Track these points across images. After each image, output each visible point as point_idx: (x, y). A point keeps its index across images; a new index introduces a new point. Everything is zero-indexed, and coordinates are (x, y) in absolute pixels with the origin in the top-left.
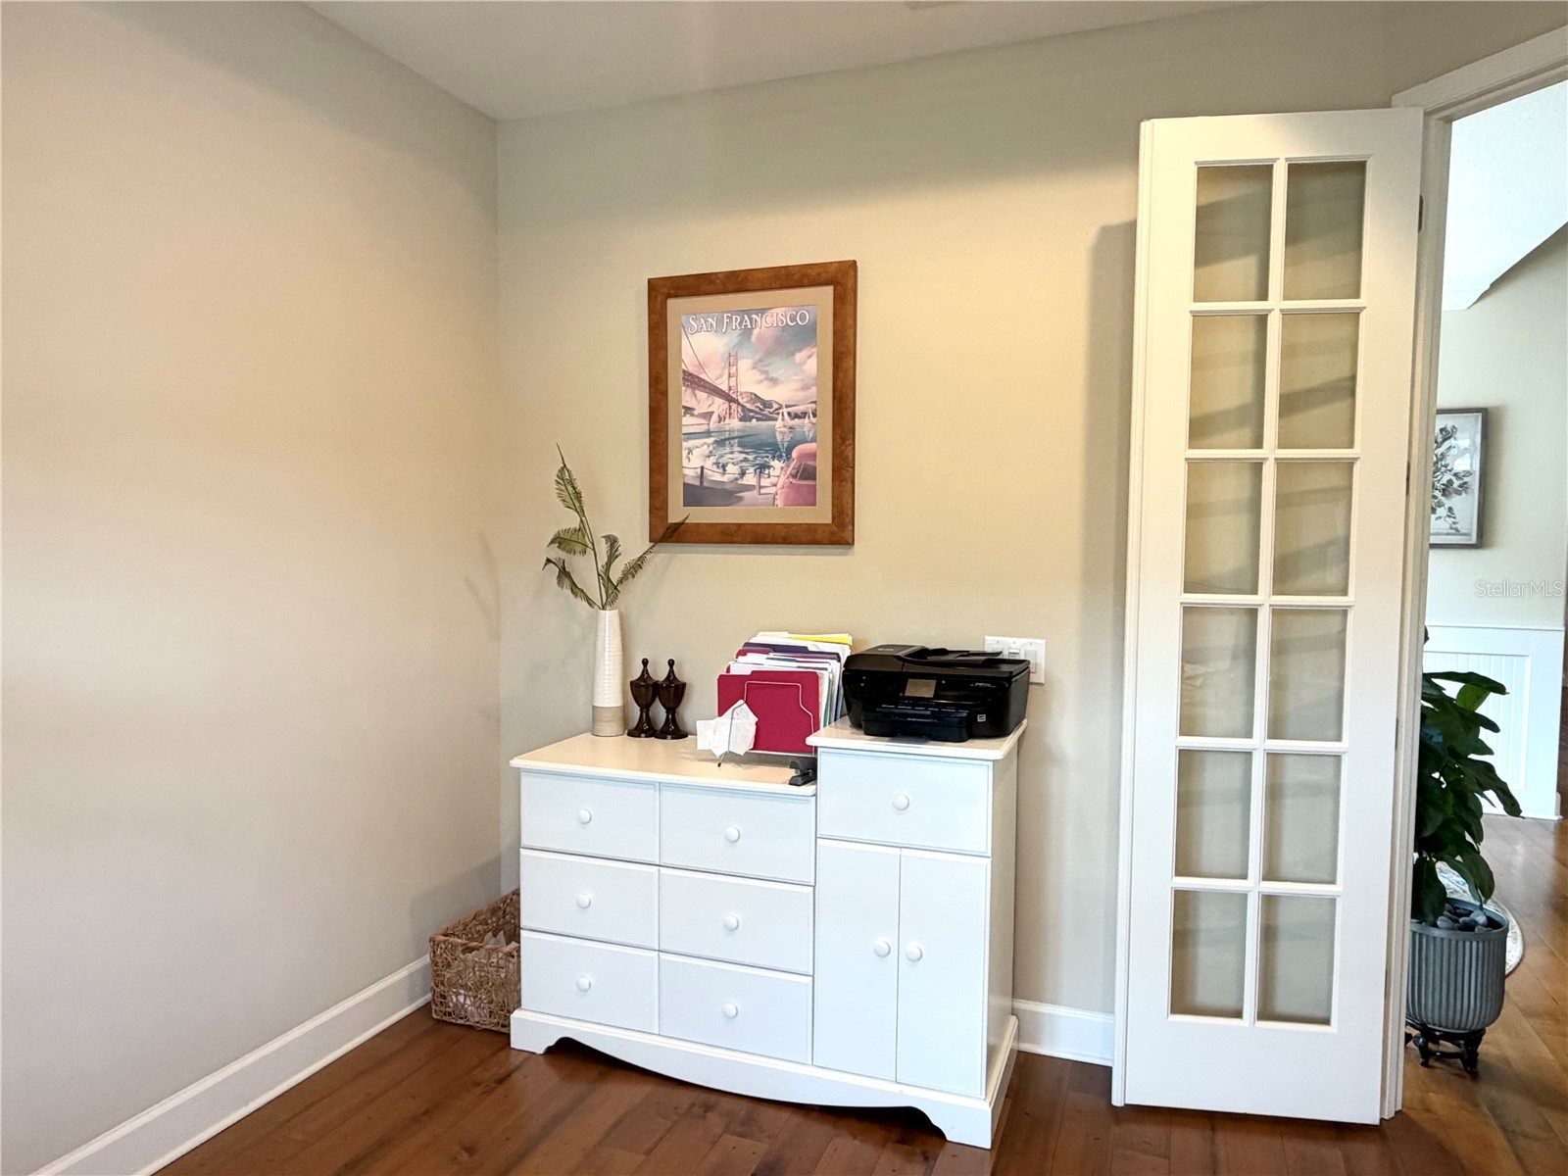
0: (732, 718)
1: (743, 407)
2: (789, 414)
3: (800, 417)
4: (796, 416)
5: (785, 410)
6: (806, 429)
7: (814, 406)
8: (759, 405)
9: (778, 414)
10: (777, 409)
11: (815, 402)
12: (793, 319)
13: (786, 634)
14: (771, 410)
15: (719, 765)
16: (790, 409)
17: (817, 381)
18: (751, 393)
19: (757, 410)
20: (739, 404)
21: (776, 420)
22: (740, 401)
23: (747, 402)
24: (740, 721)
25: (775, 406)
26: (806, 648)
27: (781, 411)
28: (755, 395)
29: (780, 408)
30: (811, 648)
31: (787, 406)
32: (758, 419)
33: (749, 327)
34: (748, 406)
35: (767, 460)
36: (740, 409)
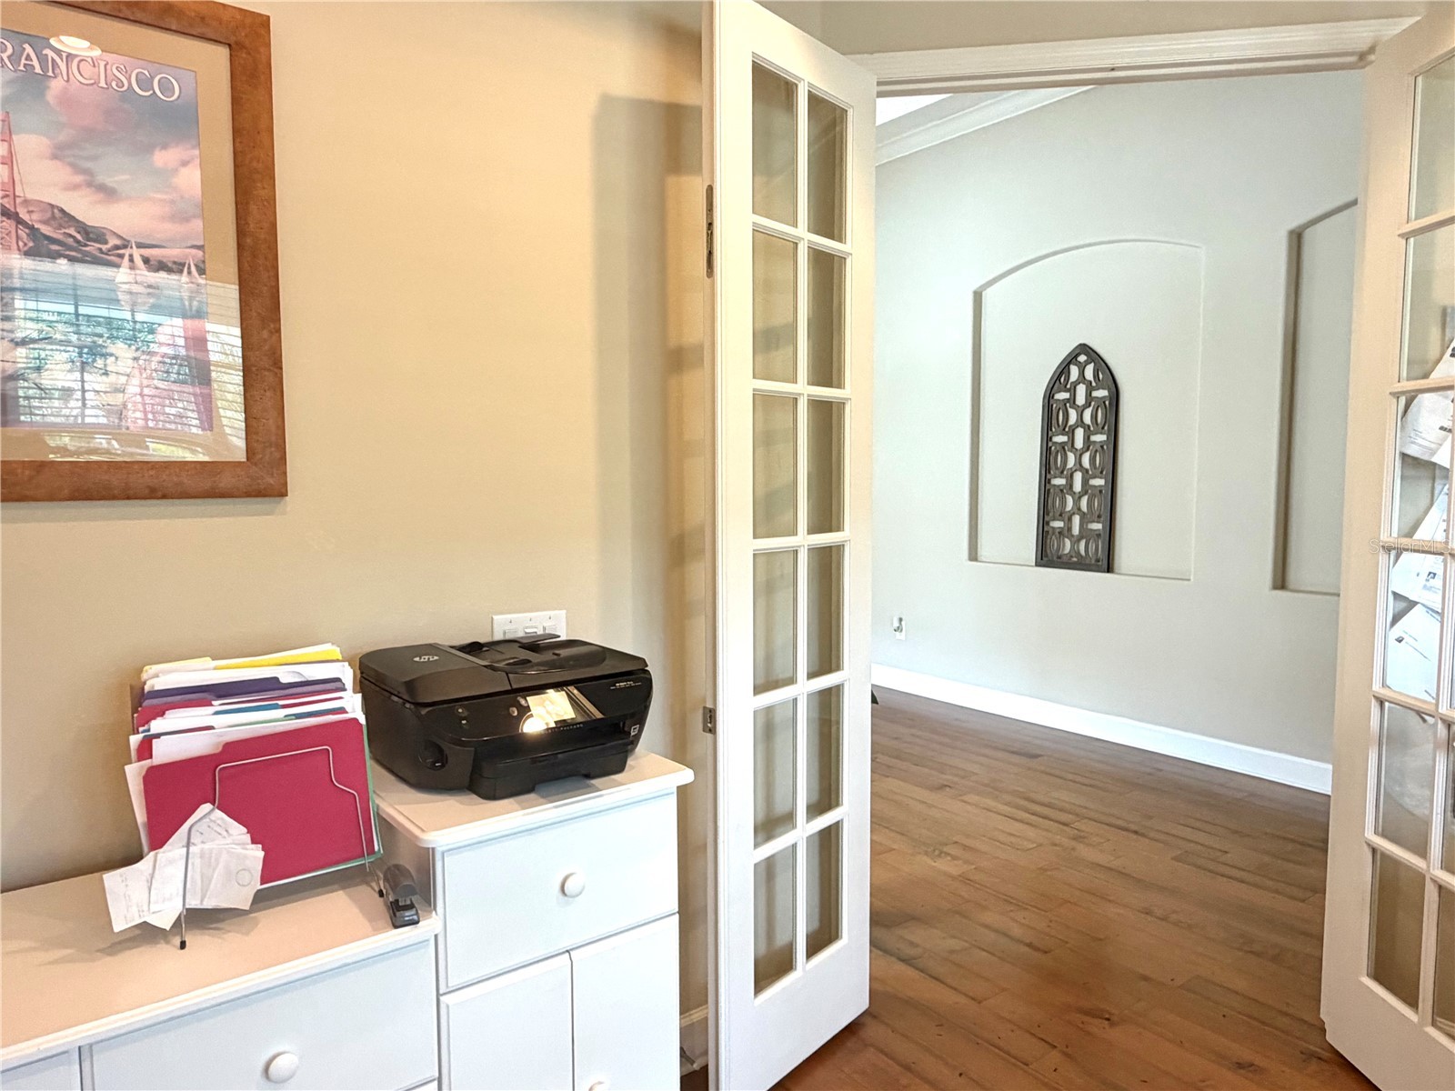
0: (188, 845)
1: (32, 228)
2: (146, 261)
3: (170, 270)
4: (161, 266)
5: (137, 253)
6: (186, 295)
7: (200, 253)
8: (72, 231)
9: (121, 256)
10: (117, 247)
11: (200, 248)
12: (145, 83)
13: (207, 662)
14: (104, 247)
15: (183, 945)
16: (147, 252)
17: (204, 209)
18: (52, 206)
19: (70, 241)
20: (19, 221)
21: (118, 266)
22: (24, 215)
23: (45, 222)
24: (206, 846)
25: (113, 241)
26: (276, 679)
27: (127, 252)
28: (62, 211)
29: (125, 247)
30: (284, 679)
31: (140, 246)
32: (71, 259)
33: (38, 70)
34: (45, 230)
35: (100, 341)
36: (23, 233)
